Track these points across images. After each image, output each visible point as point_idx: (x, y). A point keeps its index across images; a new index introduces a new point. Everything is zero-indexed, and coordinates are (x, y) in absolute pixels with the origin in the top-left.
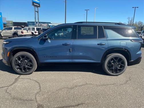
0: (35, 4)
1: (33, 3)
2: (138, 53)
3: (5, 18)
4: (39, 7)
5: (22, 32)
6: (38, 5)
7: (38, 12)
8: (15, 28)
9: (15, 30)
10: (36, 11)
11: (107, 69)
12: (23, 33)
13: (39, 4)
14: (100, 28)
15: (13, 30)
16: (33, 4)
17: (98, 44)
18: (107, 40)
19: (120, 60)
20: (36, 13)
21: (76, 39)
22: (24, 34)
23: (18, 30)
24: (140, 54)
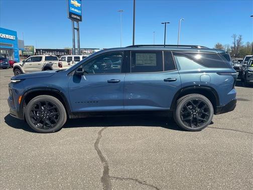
0: (73, 16)
1: (71, 14)
2: (229, 93)
3: (23, 42)
4: (81, 20)
5: (60, 65)
6: (79, 18)
7: (78, 30)
8: (47, 59)
9: (47, 62)
10: (74, 28)
11: (181, 120)
12: (61, 67)
13: (80, 16)
14: (168, 54)
15: (43, 62)
16: (70, 17)
17: (165, 80)
18: (179, 73)
19: (202, 104)
20: (76, 31)
21: (130, 72)
22: (63, 68)
23: (53, 62)
24: (234, 95)
